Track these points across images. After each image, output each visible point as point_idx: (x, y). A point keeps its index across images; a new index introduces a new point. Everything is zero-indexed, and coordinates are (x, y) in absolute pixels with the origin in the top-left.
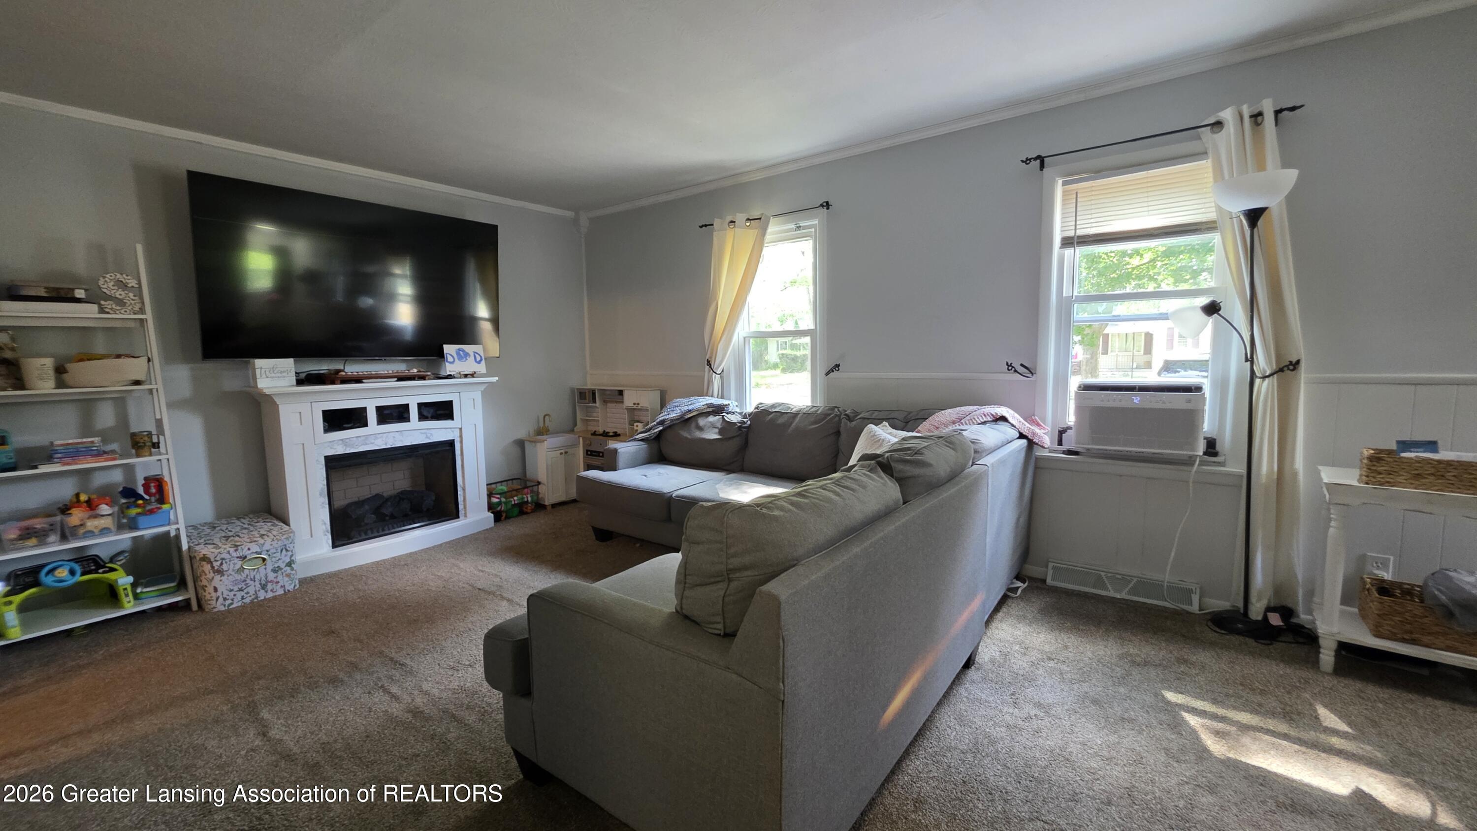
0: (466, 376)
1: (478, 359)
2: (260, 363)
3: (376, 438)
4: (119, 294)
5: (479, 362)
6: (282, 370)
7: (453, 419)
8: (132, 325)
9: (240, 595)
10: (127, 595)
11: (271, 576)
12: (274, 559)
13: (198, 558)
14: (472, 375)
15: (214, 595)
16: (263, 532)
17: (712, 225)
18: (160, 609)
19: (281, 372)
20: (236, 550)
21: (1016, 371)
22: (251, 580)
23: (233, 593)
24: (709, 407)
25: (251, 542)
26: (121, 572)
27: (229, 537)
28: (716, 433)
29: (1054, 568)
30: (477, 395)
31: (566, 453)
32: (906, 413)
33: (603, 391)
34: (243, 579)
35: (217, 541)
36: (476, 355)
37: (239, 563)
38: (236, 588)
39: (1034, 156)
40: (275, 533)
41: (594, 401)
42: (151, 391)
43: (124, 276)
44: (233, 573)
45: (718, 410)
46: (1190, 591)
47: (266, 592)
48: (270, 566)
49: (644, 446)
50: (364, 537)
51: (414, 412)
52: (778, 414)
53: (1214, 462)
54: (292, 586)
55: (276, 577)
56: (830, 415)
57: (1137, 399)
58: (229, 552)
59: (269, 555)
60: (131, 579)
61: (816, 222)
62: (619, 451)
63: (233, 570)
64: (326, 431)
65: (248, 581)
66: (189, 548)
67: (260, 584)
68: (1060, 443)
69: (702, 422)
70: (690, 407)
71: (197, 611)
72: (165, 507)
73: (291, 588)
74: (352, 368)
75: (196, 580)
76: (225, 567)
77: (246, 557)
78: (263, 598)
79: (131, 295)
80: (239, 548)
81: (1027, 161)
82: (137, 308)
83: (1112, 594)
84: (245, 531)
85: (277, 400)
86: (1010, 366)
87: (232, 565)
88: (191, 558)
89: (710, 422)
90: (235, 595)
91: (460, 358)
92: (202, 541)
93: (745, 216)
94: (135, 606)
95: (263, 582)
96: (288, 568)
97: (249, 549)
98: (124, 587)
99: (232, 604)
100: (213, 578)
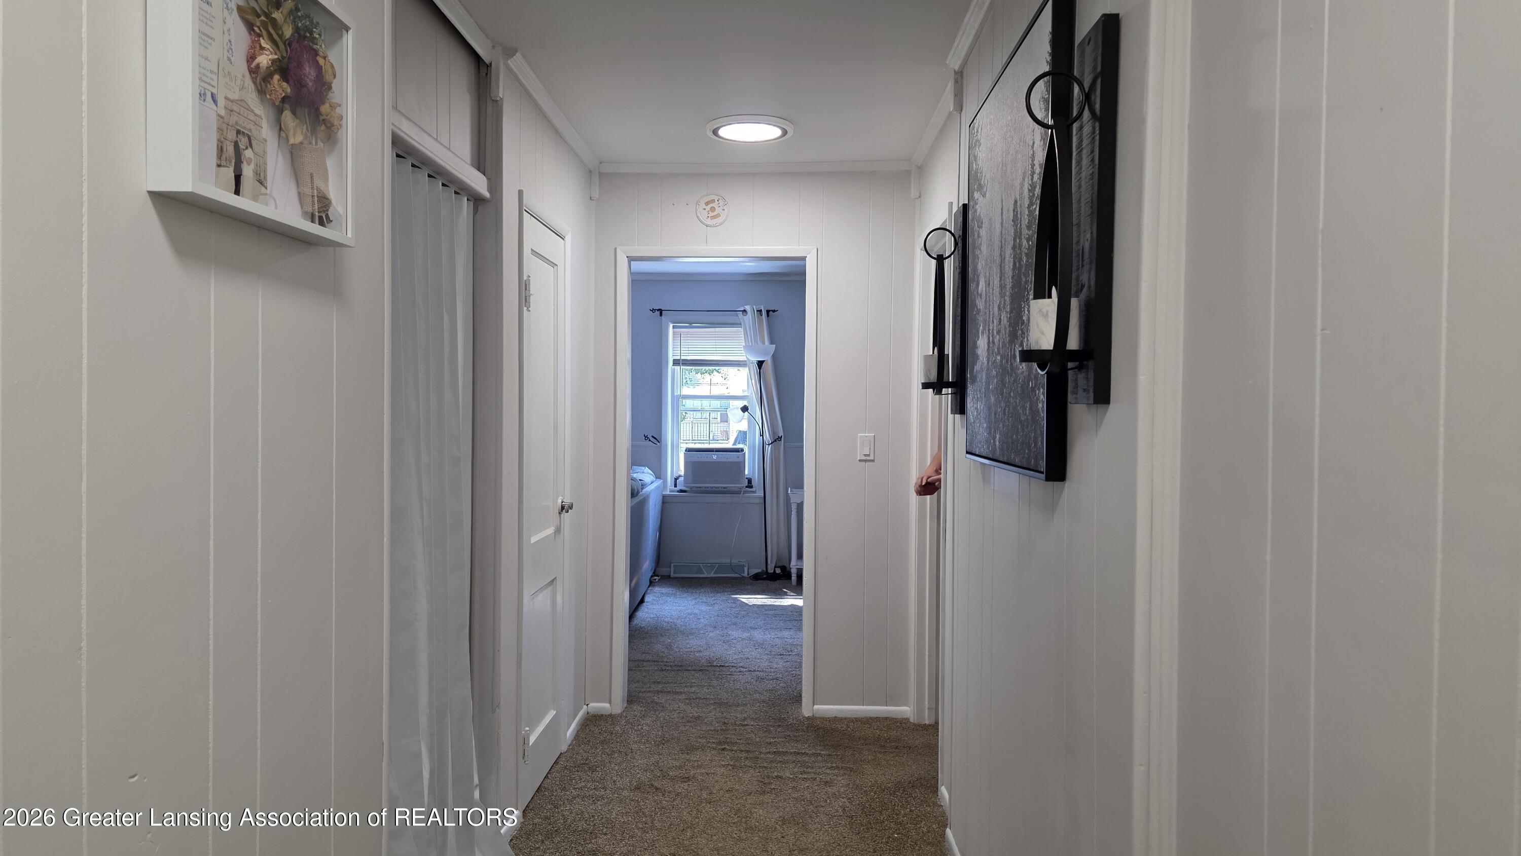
21: (650, 440)
29: (674, 566)
39: (657, 308)
46: (743, 566)
53: (752, 491)
57: (715, 457)
68: (675, 486)
81: (653, 310)
83: (706, 575)
86: (646, 437)
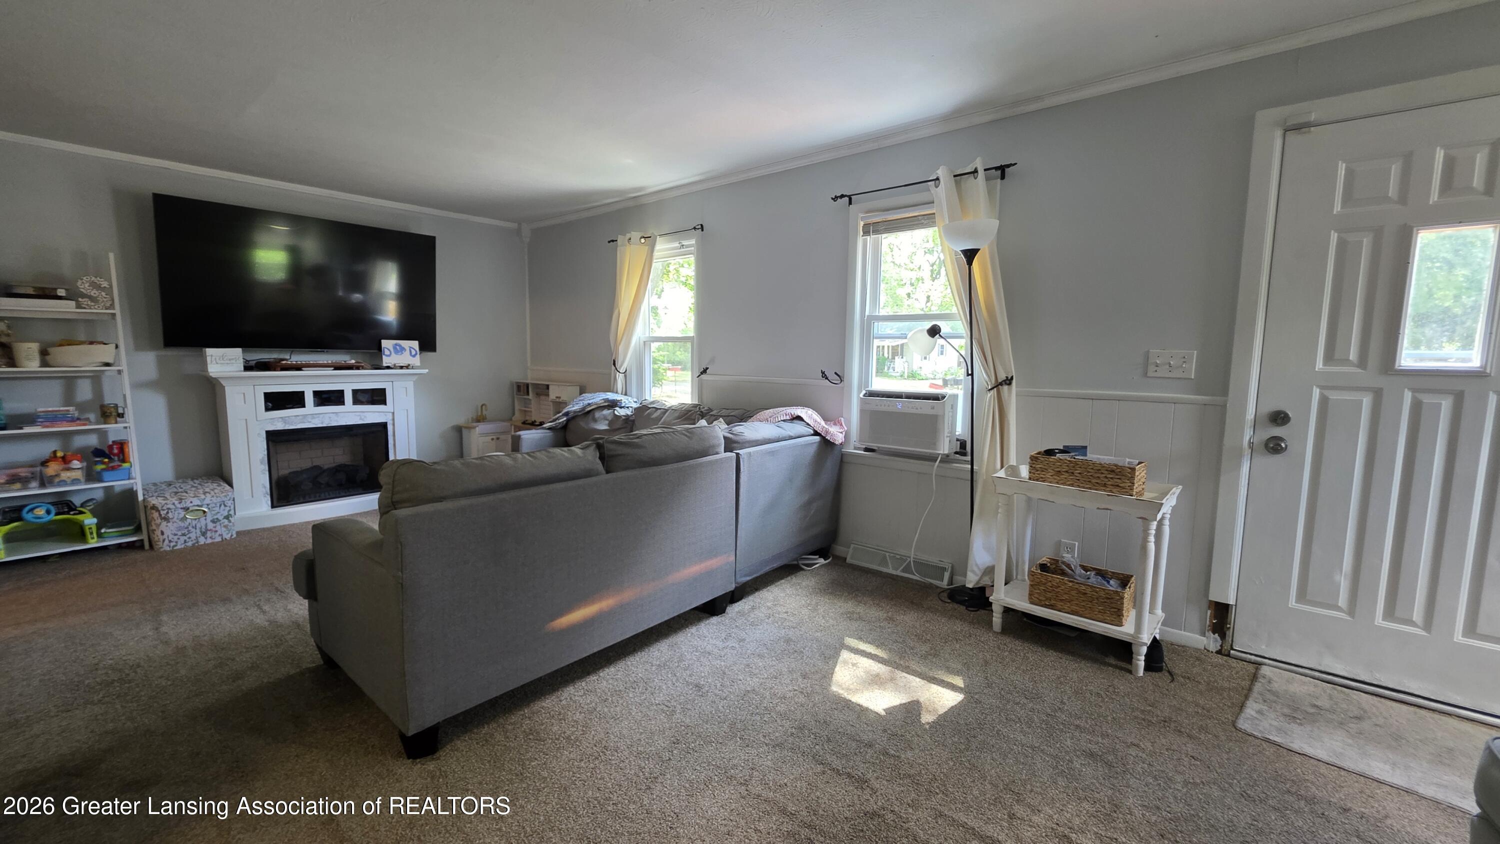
0: (402, 367)
1: (413, 353)
2: (210, 351)
3: (314, 418)
4: (94, 293)
5: (414, 356)
6: (231, 357)
7: (386, 404)
8: (106, 318)
9: (183, 538)
10: (91, 533)
11: (211, 526)
12: (213, 512)
13: (149, 507)
14: (407, 367)
15: (161, 538)
16: (207, 490)
17: (616, 241)
18: (119, 546)
19: (230, 360)
20: (180, 503)
21: (827, 378)
22: (193, 527)
23: (176, 537)
24: (605, 402)
25: (194, 497)
26: (89, 514)
27: (178, 492)
28: (606, 425)
29: (856, 549)
30: (410, 385)
31: (498, 439)
32: (745, 412)
33: (536, 386)
34: (186, 526)
35: (167, 495)
36: (412, 350)
37: (183, 513)
38: (180, 533)
39: (839, 195)
40: (216, 491)
41: (528, 394)
42: (119, 372)
43: (98, 278)
44: (178, 521)
45: (613, 404)
46: (944, 569)
47: (206, 538)
48: (209, 518)
49: (549, 434)
50: (302, 500)
51: (348, 397)
52: (654, 409)
53: (965, 461)
54: (230, 535)
55: (215, 527)
56: (692, 410)
57: (899, 405)
58: (174, 504)
59: (209, 509)
60: (95, 520)
61: (693, 242)
62: (522, 437)
63: (177, 519)
64: (267, 409)
65: (190, 528)
66: (144, 500)
67: (201, 532)
69: (597, 414)
70: (590, 402)
71: (148, 550)
72: (126, 465)
73: (228, 537)
74: (297, 358)
75: (148, 524)
76: (170, 515)
77: (188, 509)
78: (202, 543)
79: (103, 294)
80: (183, 501)
81: (835, 199)
82: (108, 305)
83: (890, 571)
84: (193, 489)
85: (223, 382)
86: (824, 376)
87: (176, 514)
88: (145, 507)
89: (604, 415)
90: (179, 539)
91: (396, 352)
92: (156, 494)
93: (639, 234)
94: (97, 542)
95: (203, 530)
96: (226, 521)
97: (191, 502)
98: (90, 527)
99: (176, 546)
100: (160, 523)
